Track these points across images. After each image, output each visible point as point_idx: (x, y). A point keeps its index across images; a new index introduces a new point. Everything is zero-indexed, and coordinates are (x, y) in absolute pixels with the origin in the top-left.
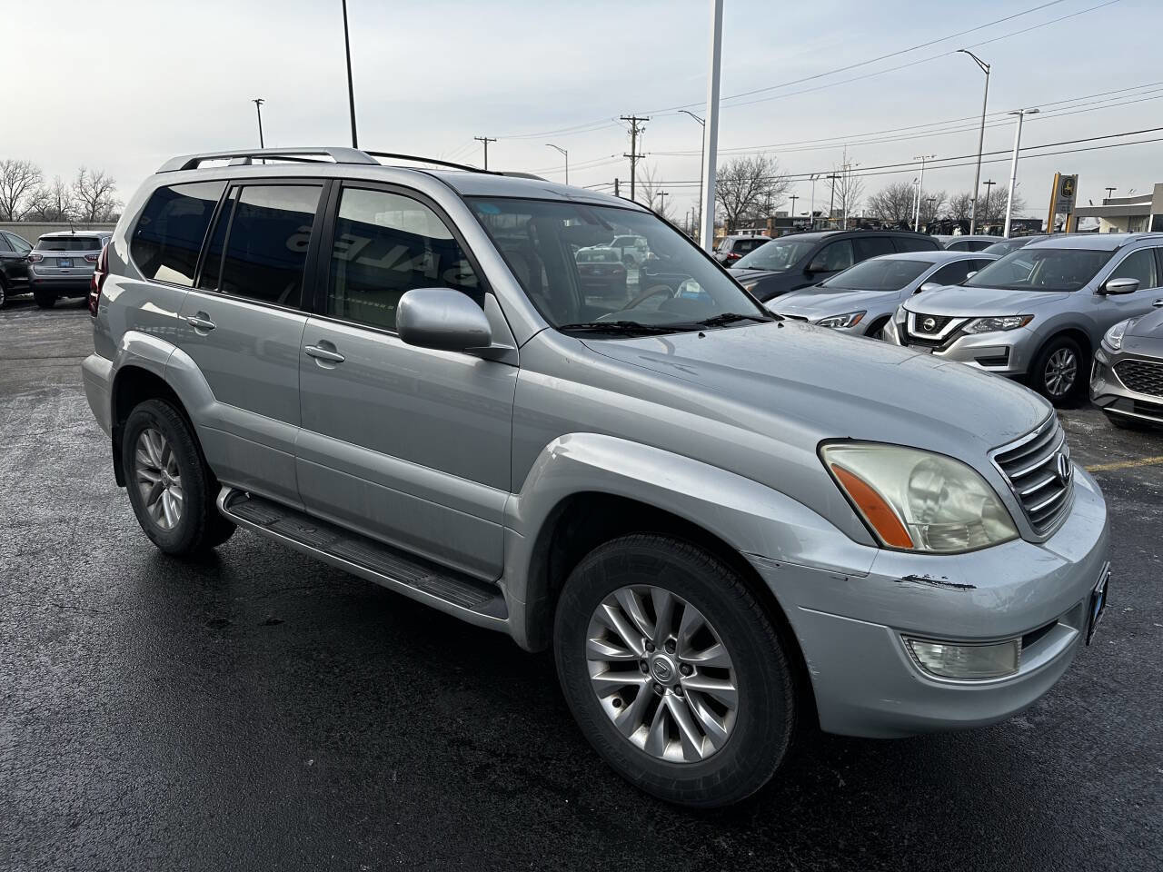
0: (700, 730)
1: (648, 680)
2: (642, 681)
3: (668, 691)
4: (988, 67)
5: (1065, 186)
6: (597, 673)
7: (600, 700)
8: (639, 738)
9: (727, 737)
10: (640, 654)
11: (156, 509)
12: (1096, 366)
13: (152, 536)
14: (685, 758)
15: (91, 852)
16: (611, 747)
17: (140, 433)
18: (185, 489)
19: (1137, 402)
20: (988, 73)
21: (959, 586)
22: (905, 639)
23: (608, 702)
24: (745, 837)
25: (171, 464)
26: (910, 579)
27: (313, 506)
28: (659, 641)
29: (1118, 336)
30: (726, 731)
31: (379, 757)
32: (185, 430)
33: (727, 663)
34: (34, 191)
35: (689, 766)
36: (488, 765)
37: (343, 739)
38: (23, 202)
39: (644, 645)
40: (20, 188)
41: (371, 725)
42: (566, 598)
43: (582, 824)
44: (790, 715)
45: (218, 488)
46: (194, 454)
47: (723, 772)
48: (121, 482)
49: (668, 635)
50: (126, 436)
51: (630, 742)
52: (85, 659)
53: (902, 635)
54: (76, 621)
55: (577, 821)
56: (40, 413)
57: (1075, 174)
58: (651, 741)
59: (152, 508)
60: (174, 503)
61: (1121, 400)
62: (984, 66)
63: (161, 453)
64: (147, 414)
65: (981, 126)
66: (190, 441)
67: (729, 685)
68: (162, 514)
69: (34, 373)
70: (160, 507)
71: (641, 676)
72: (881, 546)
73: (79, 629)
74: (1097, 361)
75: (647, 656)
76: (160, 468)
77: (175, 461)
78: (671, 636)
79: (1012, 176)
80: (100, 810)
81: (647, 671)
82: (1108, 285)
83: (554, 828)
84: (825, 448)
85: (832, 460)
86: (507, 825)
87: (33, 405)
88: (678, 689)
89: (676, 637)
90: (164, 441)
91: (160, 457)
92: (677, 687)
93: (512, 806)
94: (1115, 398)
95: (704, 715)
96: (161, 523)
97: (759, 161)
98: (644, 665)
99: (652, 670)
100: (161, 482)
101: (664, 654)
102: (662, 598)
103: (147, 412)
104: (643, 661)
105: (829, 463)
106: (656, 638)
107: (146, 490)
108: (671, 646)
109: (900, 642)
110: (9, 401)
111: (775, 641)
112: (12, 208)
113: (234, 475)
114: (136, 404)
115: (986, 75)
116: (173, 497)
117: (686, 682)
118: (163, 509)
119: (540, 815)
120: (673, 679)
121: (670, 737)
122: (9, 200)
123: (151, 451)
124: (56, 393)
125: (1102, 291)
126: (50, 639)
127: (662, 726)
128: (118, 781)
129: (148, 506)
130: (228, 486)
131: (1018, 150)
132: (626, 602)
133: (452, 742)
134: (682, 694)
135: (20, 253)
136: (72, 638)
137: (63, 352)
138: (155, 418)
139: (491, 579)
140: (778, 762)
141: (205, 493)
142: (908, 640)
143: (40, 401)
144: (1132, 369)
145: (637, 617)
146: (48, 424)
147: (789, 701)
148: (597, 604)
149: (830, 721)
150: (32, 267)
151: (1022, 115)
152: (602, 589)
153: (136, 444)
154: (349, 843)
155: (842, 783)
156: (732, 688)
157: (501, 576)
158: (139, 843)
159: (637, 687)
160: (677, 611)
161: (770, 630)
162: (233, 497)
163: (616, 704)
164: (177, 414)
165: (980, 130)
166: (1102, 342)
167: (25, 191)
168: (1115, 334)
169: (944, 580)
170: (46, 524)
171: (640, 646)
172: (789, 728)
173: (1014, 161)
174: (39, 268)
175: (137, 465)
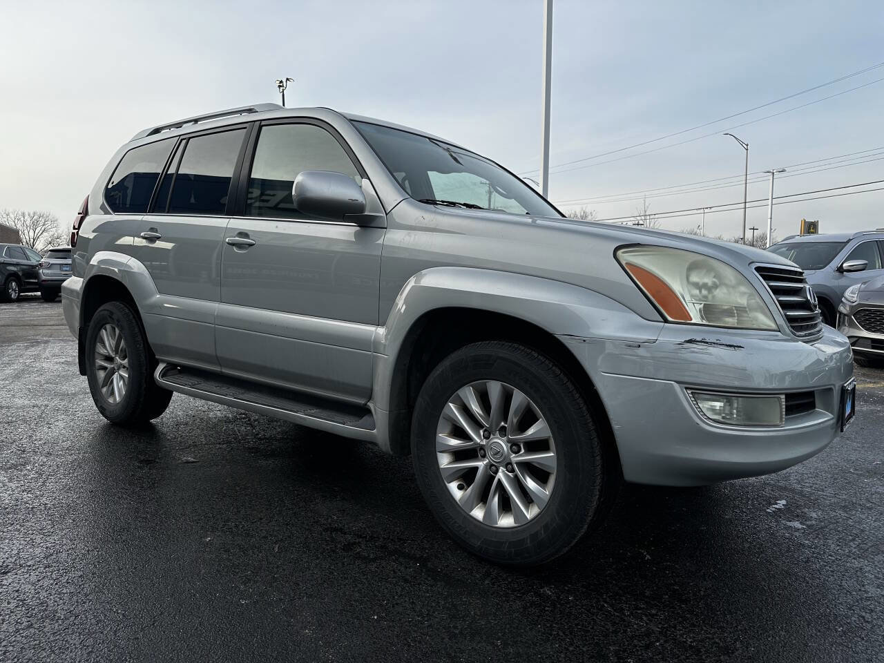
0: (527, 497)
1: (485, 462)
2: (481, 464)
3: (501, 469)
4: (747, 145)
5: (810, 229)
6: (444, 461)
7: (447, 484)
8: (478, 513)
9: (548, 497)
10: (479, 441)
11: (107, 390)
12: (840, 317)
13: (102, 410)
14: (515, 523)
15: (14, 589)
16: (455, 522)
17: (100, 330)
18: (130, 369)
19: (874, 340)
20: (747, 150)
21: (730, 346)
22: (689, 392)
23: (453, 487)
24: (566, 588)
25: (121, 350)
26: (690, 341)
27: (227, 367)
28: (494, 428)
29: (855, 294)
30: (547, 493)
31: (265, 537)
32: (134, 321)
33: (547, 433)
34: (51, 233)
35: (519, 528)
36: (355, 543)
37: (237, 526)
38: (42, 241)
39: (482, 434)
40: (41, 232)
41: (261, 519)
42: (420, 402)
43: (429, 579)
44: (599, 469)
45: (157, 363)
46: (139, 338)
47: (546, 527)
48: (83, 372)
49: (501, 423)
50: (89, 333)
51: (471, 516)
52: (36, 480)
53: (686, 388)
54: (34, 459)
55: (426, 576)
56: (33, 351)
57: (816, 220)
58: (488, 514)
59: (104, 390)
60: (122, 382)
61: (860, 341)
62: (744, 145)
63: (115, 343)
64: (106, 312)
65: (744, 182)
66: (136, 329)
67: (549, 453)
68: (112, 393)
69: (32, 332)
70: (111, 387)
71: (479, 461)
72: (666, 321)
73: (35, 463)
74: (841, 313)
75: (484, 443)
76: (113, 356)
77: (124, 346)
78: (503, 423)
79: (769, 217)
80: (28, 564)
81: (484, 456)
82: (844, 265)
83: (406, 581)
84: (620, 253)
85: (625, 260)
86: (367, 579)
87: (27, 348)
88: (509, 466)
89: (506, 423)
90: (117, 331)
91: (113, 346)
92: (508, 465)
93: (373, 567)
94: (856, 339)
95: (531, 484)
96: (111, 400)
97: (582, 214)
98: (482, 451)
99: (489, 454)
100: (114, 367)
101: (497, 438)
102: (495, 389)
103: (108, 310)
104: (482, 448)
105: (624, 263)
106: (491, 426)
107: (101, 375)
108: (503, 431)
109: (684, 394)
110: (8, 346)
111: (584, 408)
112: (33, 246)
113: (169, 350)
114: (99, 307)
115: (746, 151)
116: (122, 377)
117: (515, 458)
118: (113, 389)
119: (395, 572)
120: (504, 459)
121: (504, 510)
122: (32, 240)
123: (108, 341)
124: (46, 342)
125: (840, 270)
126: (10, 468)
127: (496, 499)
128: (47, 548)
129: (103, 387)
130: (163, 361)
131: (772, 199)
132: (467, 397)
133: (326, 530)
134: (513, 471)
135: (33, 262)
136: (28, 468)
137: (57, 322)
138: (112, 313)
139: (362, 401)
140: (591, 514)
141: (146, 370)
142: (692, 393)
143: (33, 346)
144: (867, 315)
145: (476, 408)
146: (37, 358)
147: (598, 458)
148: (446, 402)
149: (631, 472)
150: (41, 271)
151: (773, 173)
152: (448, 391)
153: (96, 338)
154: (232, 587)
155: (648, 557)
156: (552, 454)
157: (370, 398)
158: (56, 584)
159: (476, 469)
160: (507, 398)
161: (580, 401)
162: (168, 370)
163: (460, 487)
164: (129, 310)
165: (744, 185)
166: (843, 299)
167: (45, 234)
168: (852, 293)
169: (718, 342)
170: (23, 407)
171: (479, 436)
172: (598, 481)
173: (770, 207)
174: (46, 271)
175: (97, 356)
